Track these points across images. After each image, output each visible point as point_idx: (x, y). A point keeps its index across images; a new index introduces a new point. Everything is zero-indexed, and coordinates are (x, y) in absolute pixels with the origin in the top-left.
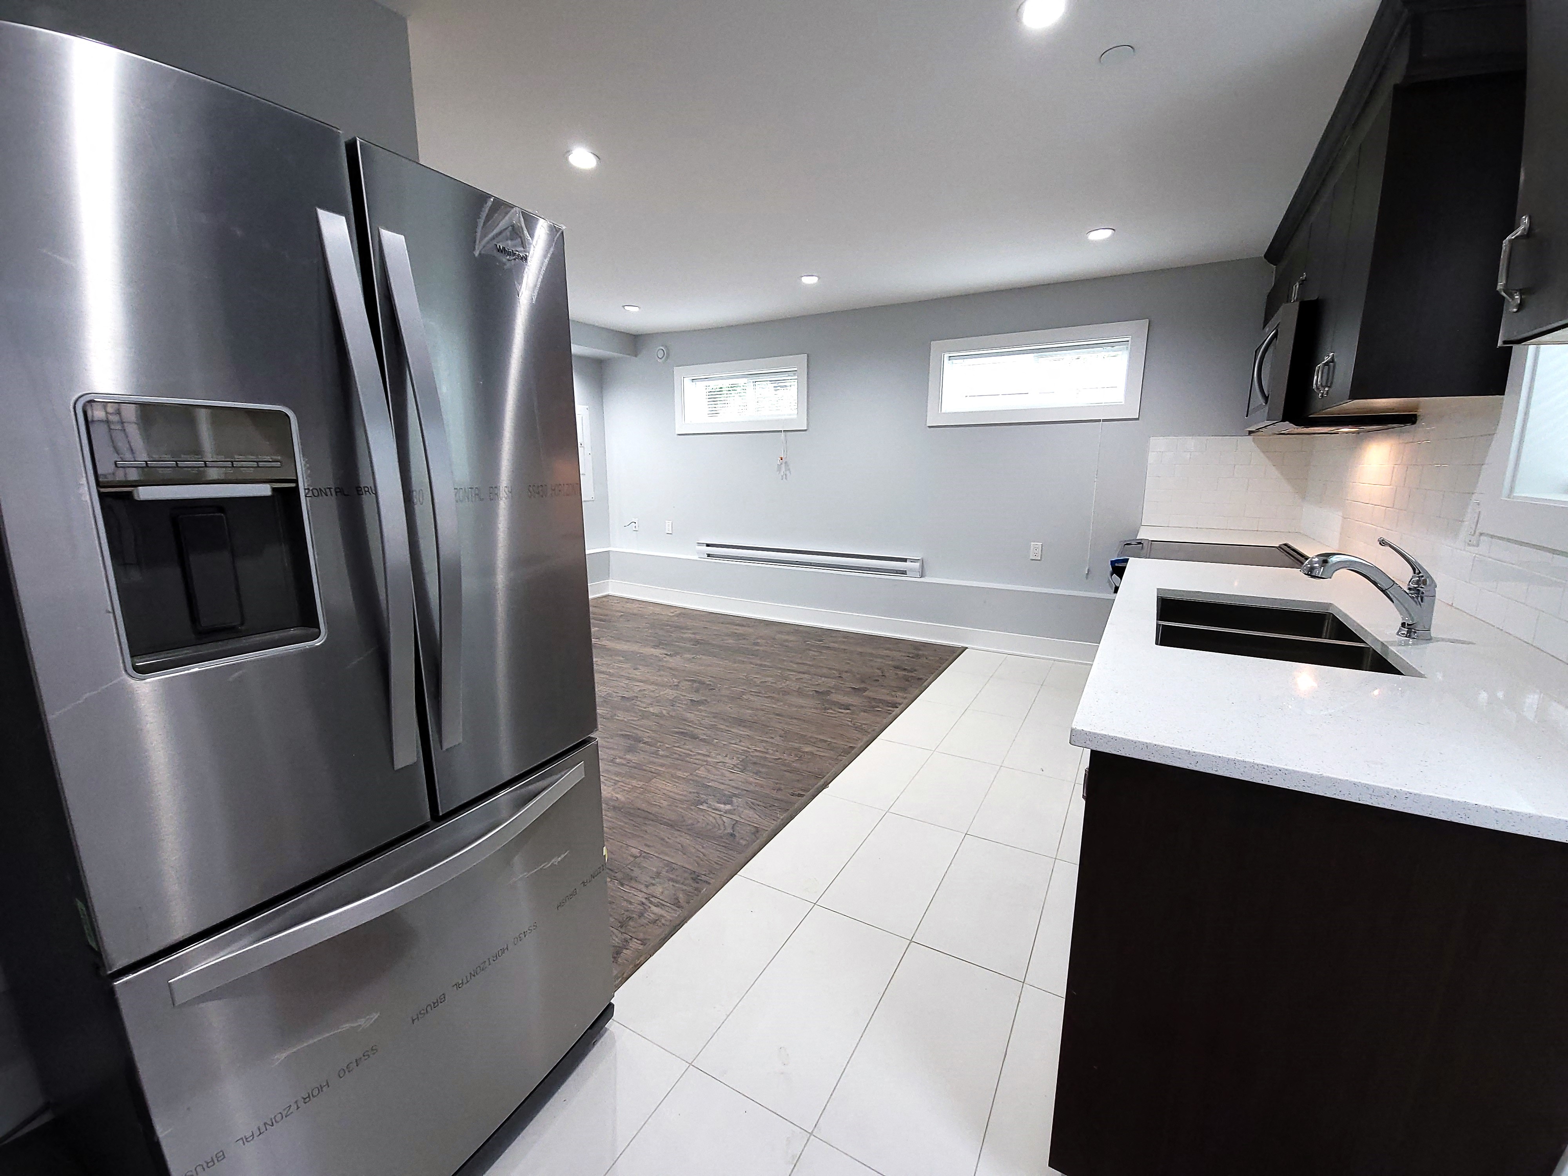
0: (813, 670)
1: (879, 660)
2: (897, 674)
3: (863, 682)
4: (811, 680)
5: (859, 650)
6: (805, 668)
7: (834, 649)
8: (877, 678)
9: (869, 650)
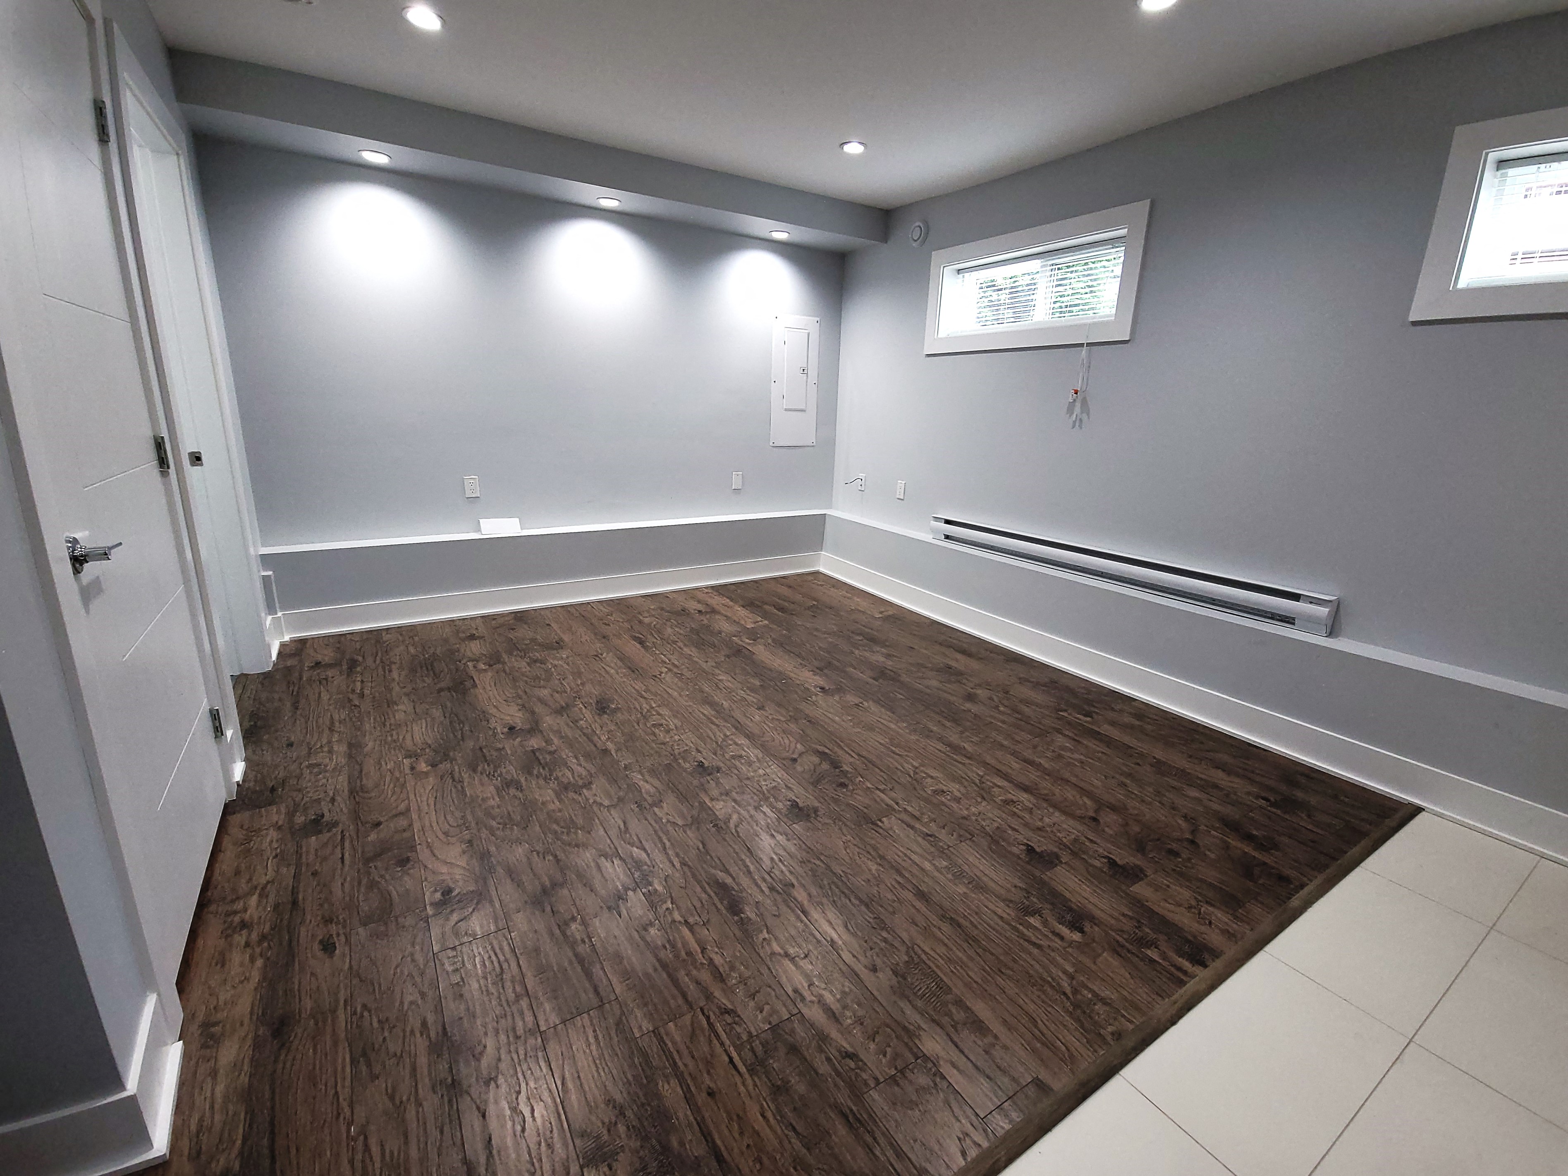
0: (1046, 785)
1: (1194, 793)
2: (1227, 847)
3: (1141, 848)
4: (1030, 811)
5: (1159, 753)
6: (1033, 775)
7: (1108, 741)
8: (1174, 846)
9: (1179, 760)
